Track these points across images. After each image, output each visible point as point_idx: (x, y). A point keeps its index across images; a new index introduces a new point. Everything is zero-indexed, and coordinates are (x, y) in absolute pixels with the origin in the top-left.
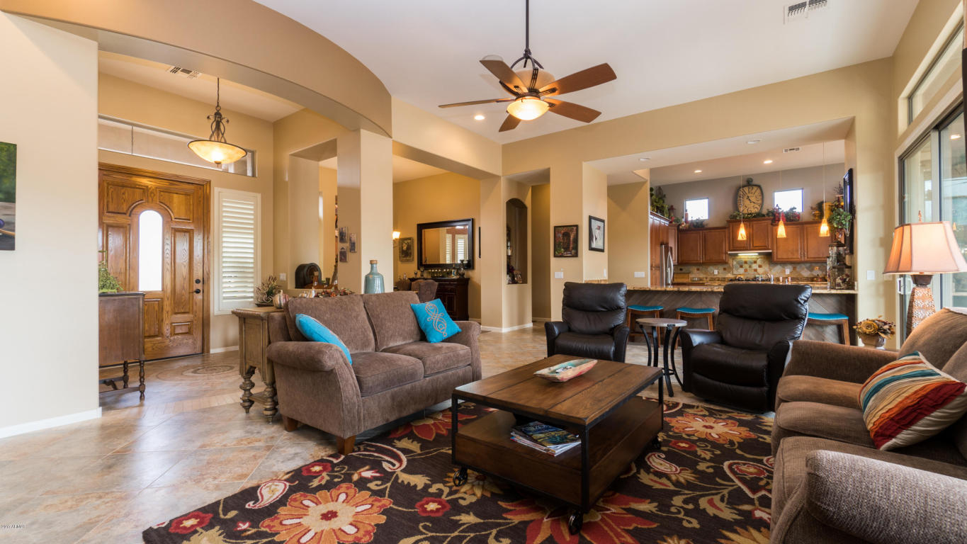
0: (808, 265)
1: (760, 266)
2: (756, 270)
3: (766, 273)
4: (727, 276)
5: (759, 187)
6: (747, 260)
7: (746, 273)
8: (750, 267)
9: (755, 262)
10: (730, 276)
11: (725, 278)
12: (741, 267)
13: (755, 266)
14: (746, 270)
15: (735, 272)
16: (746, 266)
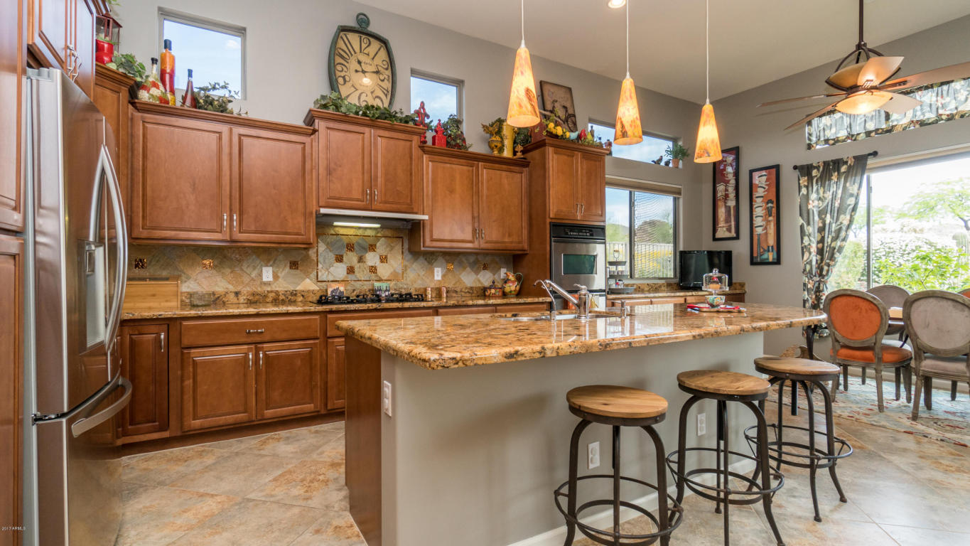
0: (472, 259)
1: (384, 259)
2: (373, 270)
3: (395, 276)
4: (299, 288)
5: (384, 42)
6: (354, 240)
7: (351, 277)
8: (361, 260)
9: (372, 248)
10: (308, 284)
11: (294, 294)
12: (339, 259)
13: (372, 259)
14: (351, 270)
15: (323, 275)
16: (351, 258)
